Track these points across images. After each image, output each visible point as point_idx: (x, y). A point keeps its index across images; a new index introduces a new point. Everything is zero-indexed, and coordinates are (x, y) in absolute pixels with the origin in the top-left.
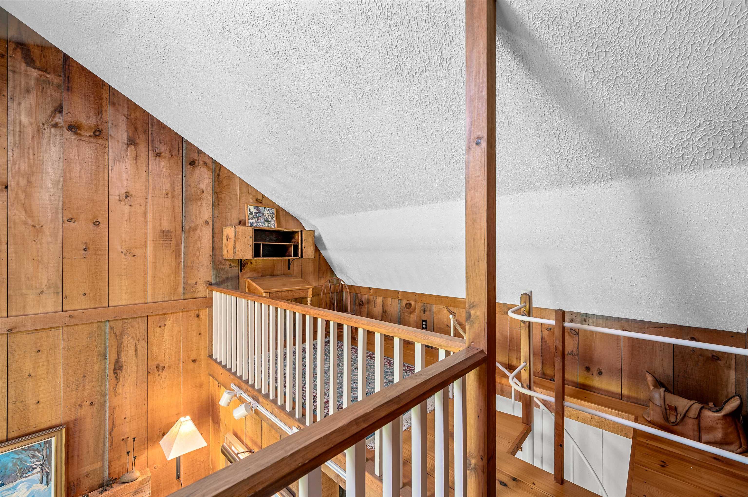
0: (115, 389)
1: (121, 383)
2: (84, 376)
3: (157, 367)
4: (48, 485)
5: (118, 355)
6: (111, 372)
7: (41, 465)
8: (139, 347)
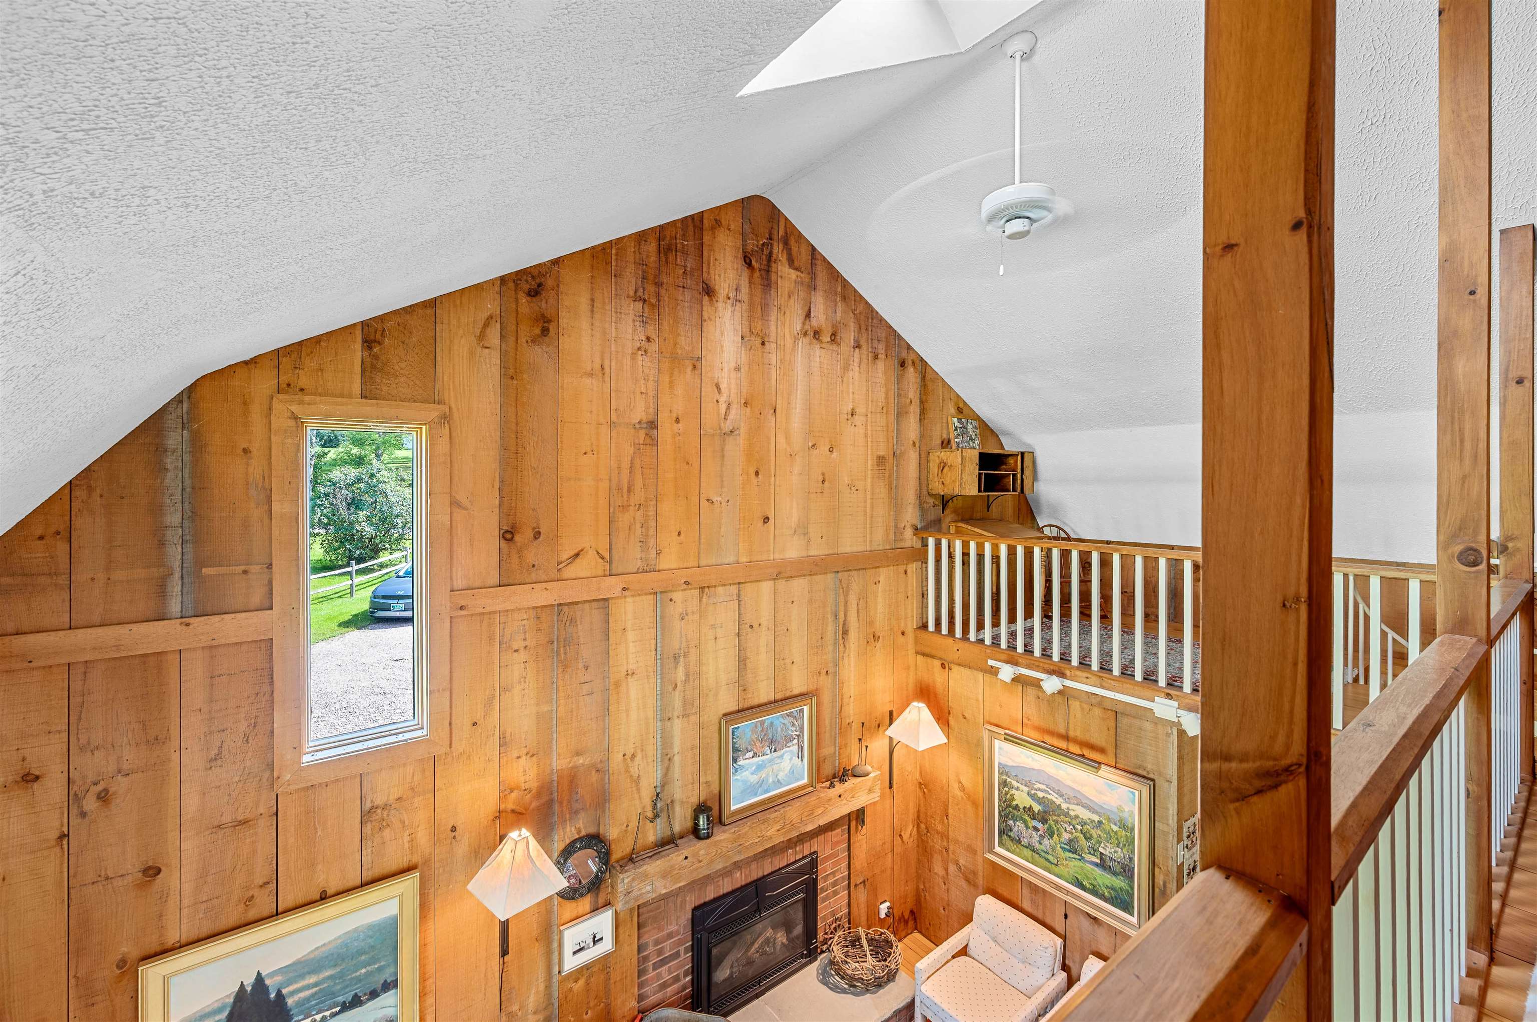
1: (847, 651)
2: (822, 638)
3: (874, 636)
4: (802, 761)
6: (841, 637)
7: (798, 736)
8: (860, 607)
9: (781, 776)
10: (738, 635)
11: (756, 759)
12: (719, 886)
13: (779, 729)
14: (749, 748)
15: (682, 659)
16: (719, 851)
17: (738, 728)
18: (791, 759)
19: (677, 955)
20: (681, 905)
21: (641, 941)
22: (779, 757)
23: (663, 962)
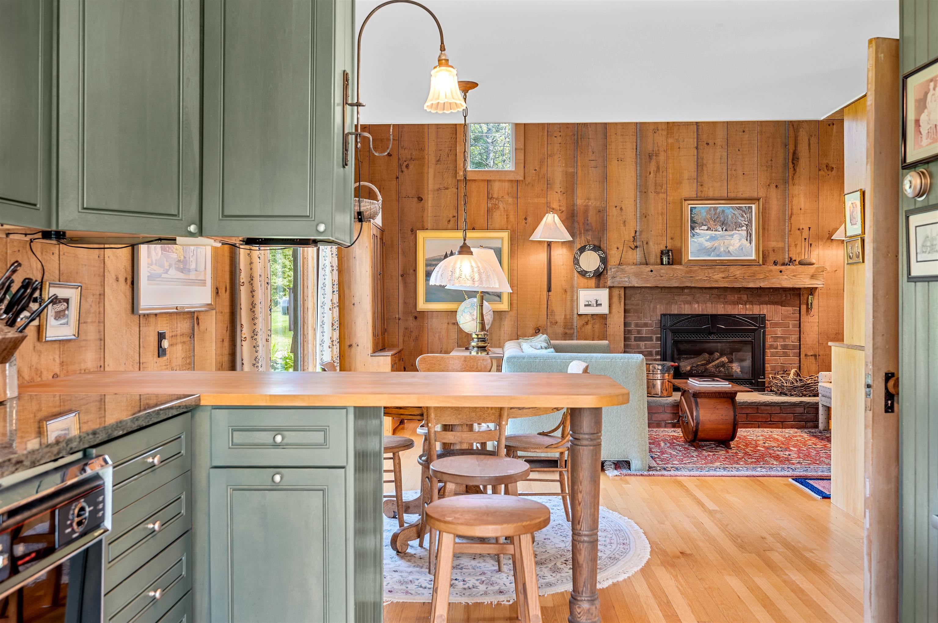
0: (793, 179)
1: (797, 173)
2: (771, 160)
3: (827, 166)
4: (750, 243)
5: (796, 146)
6: (790, 160)
7: (746, 225)
8: (811, 142)
9: (731, 249)
10: (697, 148)
11: (709, 232)
12: (681, 308)
13: (730, 216)
14: (704, 223)
15: (654, 157)
16: (675, 275)
17: (695, 208)
18: (740, 240)
19: (651, 339)
20: (653, 309)
21: (627, 320)
22: (729, 236)
23: (641, 339)
